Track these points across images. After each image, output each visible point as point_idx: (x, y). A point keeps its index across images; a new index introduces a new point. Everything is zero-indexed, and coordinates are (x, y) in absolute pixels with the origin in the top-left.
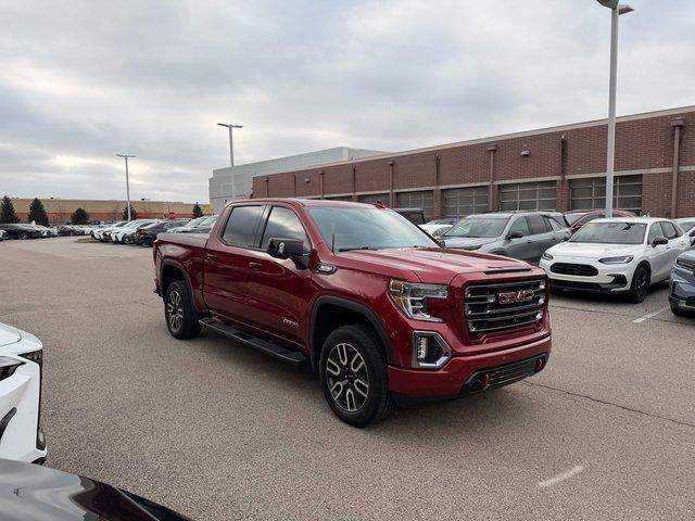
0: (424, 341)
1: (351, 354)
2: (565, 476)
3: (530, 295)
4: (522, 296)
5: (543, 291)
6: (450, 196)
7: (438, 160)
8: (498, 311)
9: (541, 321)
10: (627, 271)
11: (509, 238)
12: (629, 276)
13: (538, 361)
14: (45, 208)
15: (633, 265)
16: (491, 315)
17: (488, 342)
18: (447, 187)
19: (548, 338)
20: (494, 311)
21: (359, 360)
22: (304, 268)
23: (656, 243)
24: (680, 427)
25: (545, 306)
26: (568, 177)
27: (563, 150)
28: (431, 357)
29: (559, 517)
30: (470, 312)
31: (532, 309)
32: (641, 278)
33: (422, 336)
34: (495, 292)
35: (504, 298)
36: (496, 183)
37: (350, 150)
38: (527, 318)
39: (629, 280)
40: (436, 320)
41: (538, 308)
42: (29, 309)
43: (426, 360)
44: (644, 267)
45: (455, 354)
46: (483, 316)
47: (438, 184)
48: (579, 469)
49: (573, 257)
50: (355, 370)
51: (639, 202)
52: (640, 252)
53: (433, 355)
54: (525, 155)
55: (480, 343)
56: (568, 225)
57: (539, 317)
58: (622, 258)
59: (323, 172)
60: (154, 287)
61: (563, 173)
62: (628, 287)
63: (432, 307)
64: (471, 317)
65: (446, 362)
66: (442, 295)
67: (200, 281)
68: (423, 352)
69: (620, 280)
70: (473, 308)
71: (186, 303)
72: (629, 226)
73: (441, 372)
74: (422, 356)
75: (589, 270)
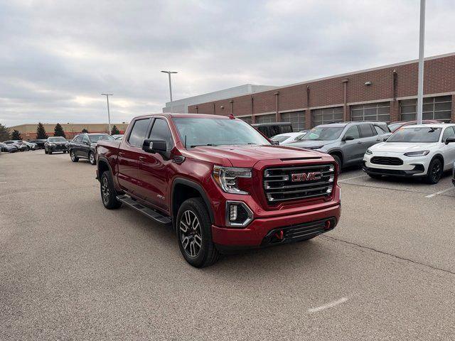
0: (235, 208)
1: (192, 217)
2: (331, 305)
3: (319, 175)
4: (312, 176)
5: (331, 173)
6: (317, 114)
7: (308, 90)
8: (290, 187)
9: (331, 194)
10: (425, 161)
11: (344, 140)
12: (426, 165)
13: (326, 223)
14: (63, 130)
15: (430, 157)
16: (286, 190)
17: (284, 208)
18: (315, 108)
19: (337, 207)
20: (288, 187)
21: (196, 222)
22: (168, 159)
23: (448, 142)
24: (434, 271)
25: (334, 183)
26: (398, 99)
27: (395, 80)
28: (240, 219)
29: (314, 334)
30: (268, 187)
31: (323, 185)
32: (435, 166)
33: (233, 204)
34: (288, 173)
35: (296, 177)
36: (348, 104)
37: (253, 86)
38: (318, 192)
39: (426, 168)
40: (245, 193)
41: (328, 184)
42: (26, 190)
43: (236, 221)
44: (438, 159)
45: (256, 217)
46: (280, 190)
47: (309, 106)
48: (344, 300)
49: (386, 152)
50: (195, 229)
51: (449, 115)
52: (436, 148)
53: (241, 218)
54: (368, 85)
55: (278, 209)
56: (390, 131)
57: (329, 191)
58: (422, 152)
59: (232, 101)
60: (96, 176)
61: (395, 96)
62: (425, 173)
63: (241, 184)
64: (269, 191)
65: (250, 223)
66: (249, 175)
67: (116, 170)
68: (234, 216)
69: (419, 167)
70: (270, 184)
71: (111, 185)
72: (433, 130)
73: (246, 229)
74: (235, 218)
75: (397, 161)
